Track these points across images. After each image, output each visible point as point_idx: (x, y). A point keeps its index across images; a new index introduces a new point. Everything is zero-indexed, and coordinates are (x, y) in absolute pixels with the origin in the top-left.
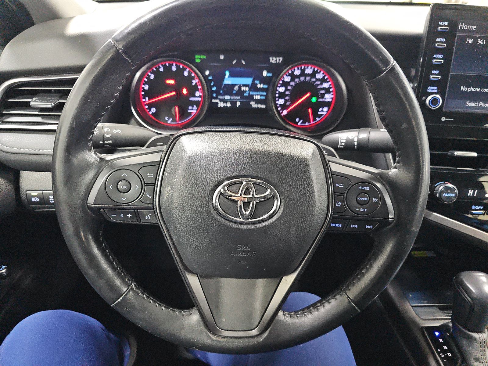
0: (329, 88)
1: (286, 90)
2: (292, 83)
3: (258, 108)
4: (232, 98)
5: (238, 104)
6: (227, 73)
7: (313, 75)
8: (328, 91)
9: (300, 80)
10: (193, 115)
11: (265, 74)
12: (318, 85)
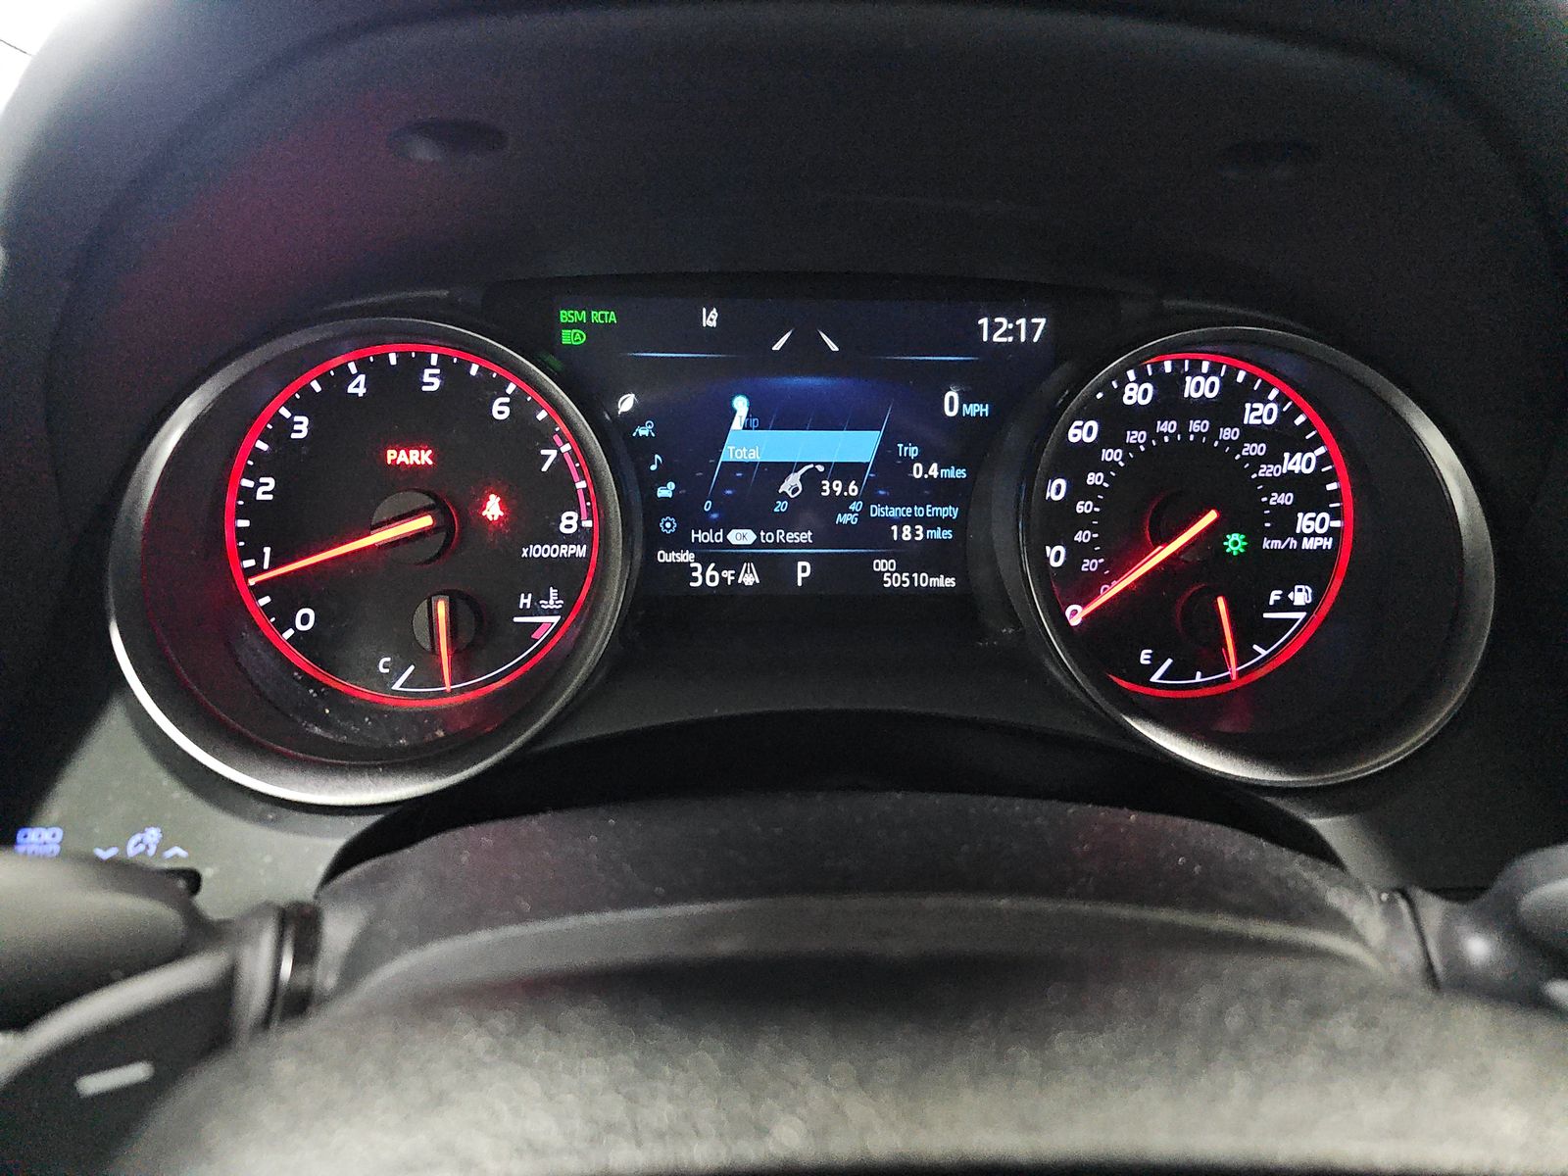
0: (1319, 478)
1: (1078, 490)
2: (1111, 455)
3: (915, 594)
4: (767, 537)
5: (803, 571)
6: (741, 405)
7: (1226, 407)
8: (1310, 493)
9: (1153, 434)
10: (540, 636)
11: (952, 403)
12: (1256, 462)
